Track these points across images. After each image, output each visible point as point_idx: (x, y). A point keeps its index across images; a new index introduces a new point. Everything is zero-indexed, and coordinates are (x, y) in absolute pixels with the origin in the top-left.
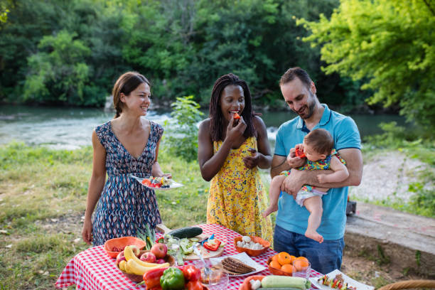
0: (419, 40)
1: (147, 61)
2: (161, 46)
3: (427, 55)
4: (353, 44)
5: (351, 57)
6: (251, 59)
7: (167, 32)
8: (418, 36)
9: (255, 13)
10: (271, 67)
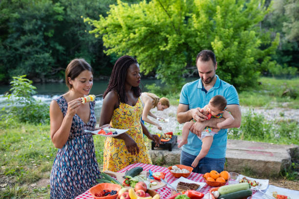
0: (163, 32)
3: (169, 42)
6: (47, 46)
8: (162, 30)
9: (47, 13)
10: (63, 52)
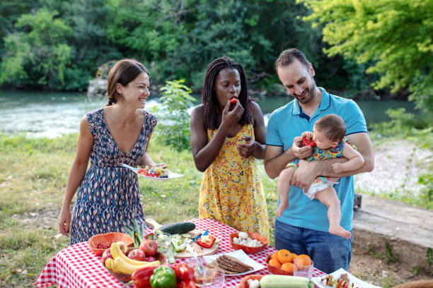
0: (430, 19)
1: (134, 42)
2: (149, 26)
4: (358, 24)
5: (356, 38)
6: (247, 40)
7: (155, 10)
8: (428, 15)
10: (269, 49)
